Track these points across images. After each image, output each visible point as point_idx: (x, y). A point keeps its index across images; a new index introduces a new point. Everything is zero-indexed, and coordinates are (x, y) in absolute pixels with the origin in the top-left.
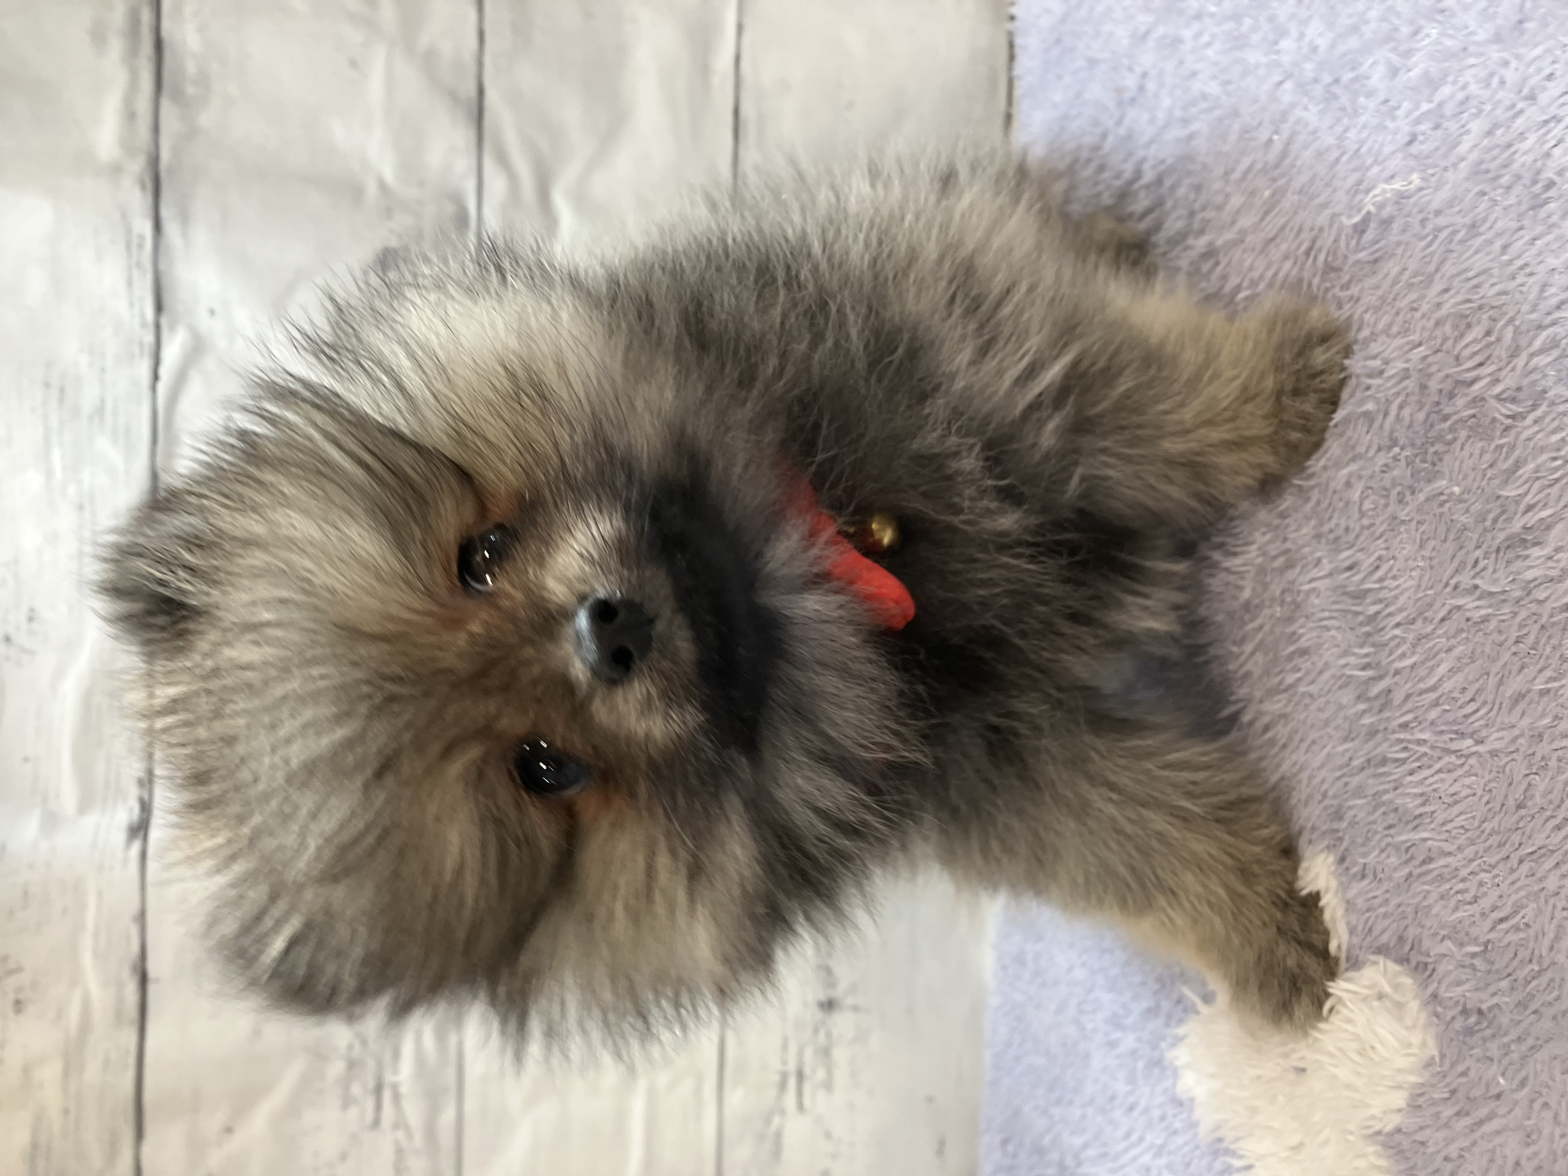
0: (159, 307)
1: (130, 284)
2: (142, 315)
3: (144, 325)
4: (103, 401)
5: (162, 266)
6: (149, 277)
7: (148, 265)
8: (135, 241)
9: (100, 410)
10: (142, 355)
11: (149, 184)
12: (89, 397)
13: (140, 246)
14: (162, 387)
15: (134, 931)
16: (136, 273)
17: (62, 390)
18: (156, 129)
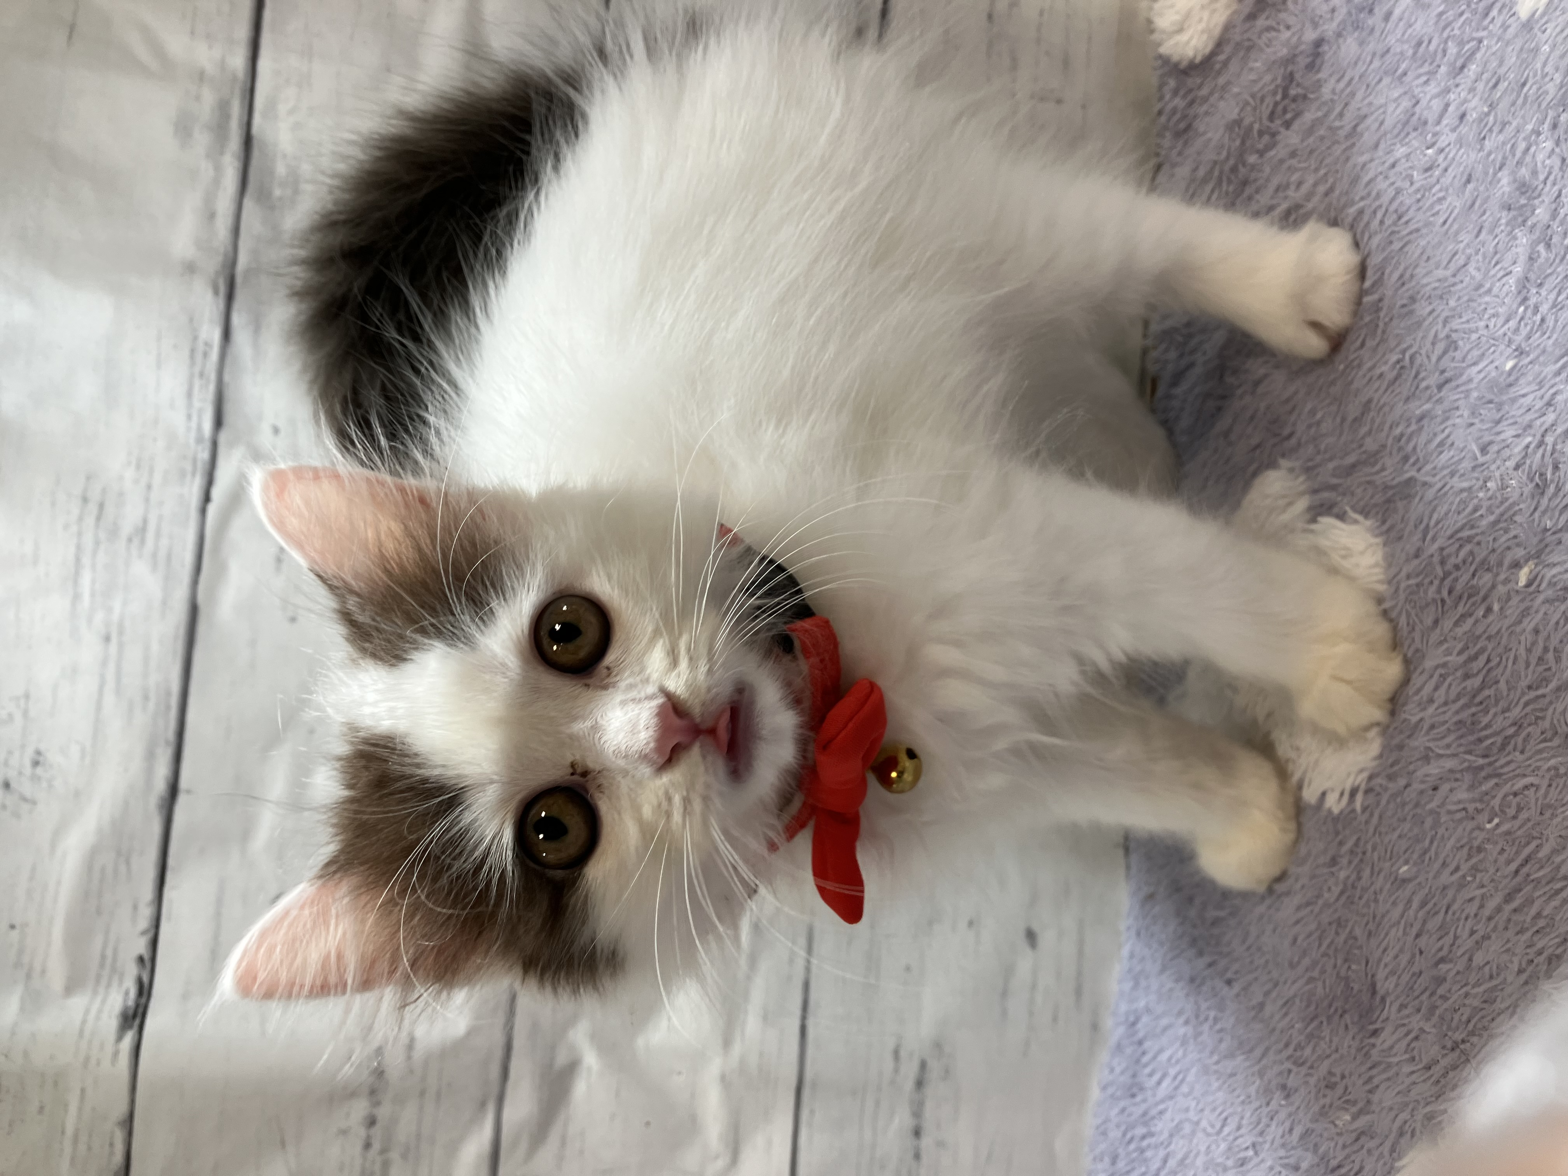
0: (219, 422)
1: (189, 395)
2: (199, 428)
3: (199, 440)
4: (145, 521)
5: (227, 378)
6: (212, 388)
7: (213, 377)
8: (201, 347)
9: (142, 530)
10: (194, 474)
11: (222, 289)
12: (131, 516)
13: (205, 355)
14: (212, 509)
15: (119, 1137)
16: (197, 383)
17: (101, 506)
18: (236, 230)
